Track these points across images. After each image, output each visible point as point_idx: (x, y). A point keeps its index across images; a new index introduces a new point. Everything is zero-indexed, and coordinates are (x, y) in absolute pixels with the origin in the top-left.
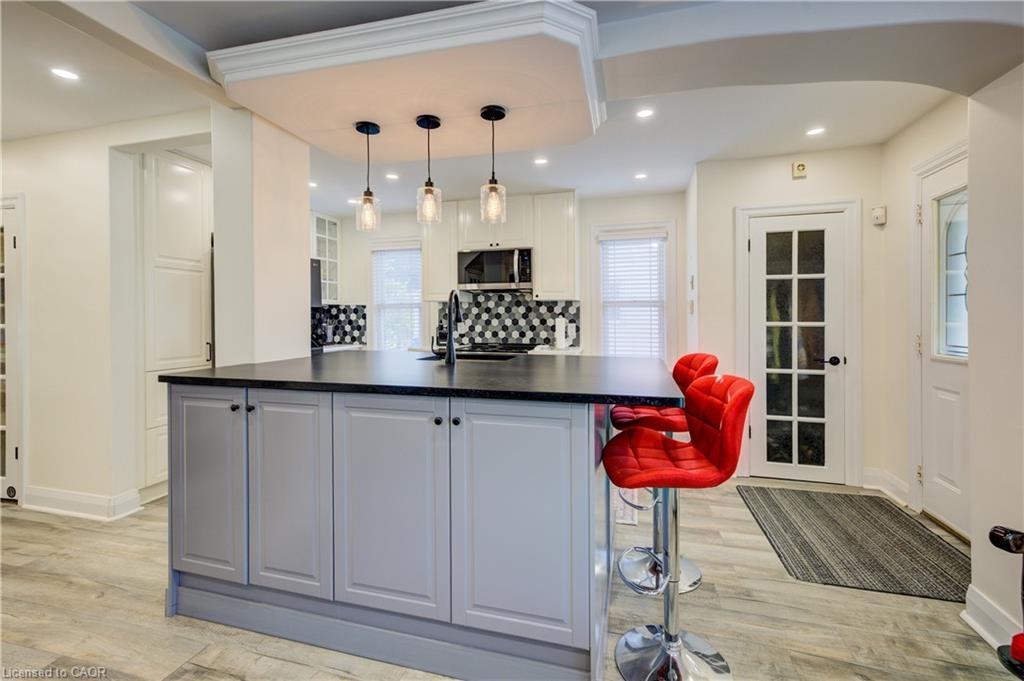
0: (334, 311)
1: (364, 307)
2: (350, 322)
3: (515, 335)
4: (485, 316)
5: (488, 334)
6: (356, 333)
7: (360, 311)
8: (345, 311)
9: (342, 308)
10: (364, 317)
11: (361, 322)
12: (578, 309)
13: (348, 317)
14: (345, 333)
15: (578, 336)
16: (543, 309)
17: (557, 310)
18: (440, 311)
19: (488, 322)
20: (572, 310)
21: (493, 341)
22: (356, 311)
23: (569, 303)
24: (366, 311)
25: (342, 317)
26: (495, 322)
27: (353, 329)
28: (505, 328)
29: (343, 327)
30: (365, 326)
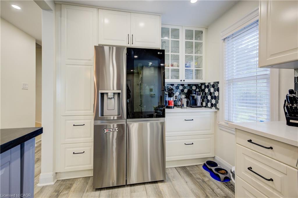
0: (203, 87)
1: (218, 83)
2: (211, 94)
6: (214, 101)
7: (216, 86)
8: (208, 87)
9: (207, 84)
10: (218, 90)
11: (216, 94)
13: (209, 90)
14: (208, 101)
22: (213, 86)
24: (220, 86)
25: (207, 90)
27: (212, 98)
29: (207, 97)
30: (218, 96)
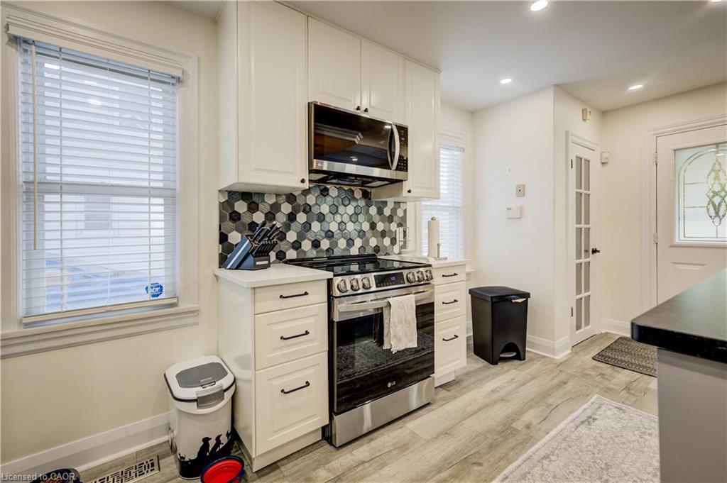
3: (342, 243)
4: (301, 218)
5: (306, 245)
12: (405, 212)
18: (222, 205)
19: (307, 226)
21: (312, 254)
26: (316, 226)
28: (329, 235)
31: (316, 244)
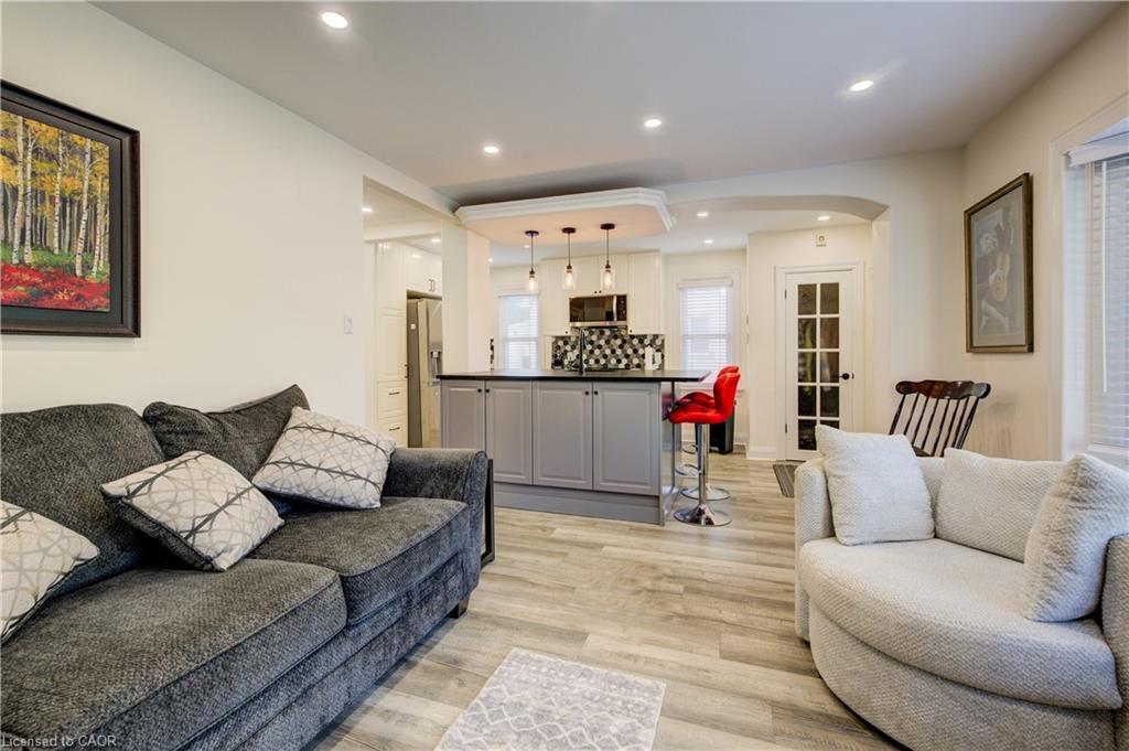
3: (613, 361)
4: (589, 347)
5: (592, 361)
12: (663, 341)
15: (663, 362)
16: (635, 341)
17: (647, 342)
18: (553, 344)
19: (592, 352)
20: (658, 342)
21: (596, 366)
23: (656, 337)
26: (597, 352)
28: (605, 356)
31: (597, 361)
